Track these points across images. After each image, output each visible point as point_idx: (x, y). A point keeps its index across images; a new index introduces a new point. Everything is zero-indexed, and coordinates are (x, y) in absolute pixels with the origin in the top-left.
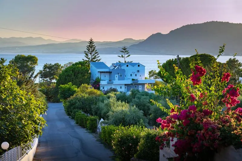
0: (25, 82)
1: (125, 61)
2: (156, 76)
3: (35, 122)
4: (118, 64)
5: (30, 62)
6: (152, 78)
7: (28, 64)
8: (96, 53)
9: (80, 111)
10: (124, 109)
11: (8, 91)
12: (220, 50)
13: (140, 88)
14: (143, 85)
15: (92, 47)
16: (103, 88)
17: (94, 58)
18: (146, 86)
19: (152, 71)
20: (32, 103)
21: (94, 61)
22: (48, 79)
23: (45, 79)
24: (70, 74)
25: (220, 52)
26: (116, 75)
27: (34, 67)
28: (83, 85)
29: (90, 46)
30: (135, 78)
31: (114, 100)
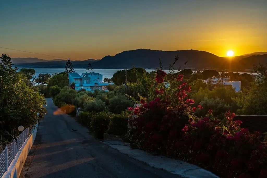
0: (29, 84)
1: (90, 72)
2: (108, 82)
3: (40, 110)
4: (86, 74)
5: (30, 73)
6: (106, 83)
7: (29, 74)
8: (72, 67)
9: (64, 103)
10: (93, 101)
11: (21, 89)
12: (175, 58)
13: (100, 88)
14: (101, 86)
15: (69, 64)
16: (77, 89)
17: (71, 70)
18: (103, 87)
19: (106, 78)
20: (37, 98)
21: (71, 72)
22: (42, 83)
23: (40, 83)
24: (56, 80)
25: (176, 60)
26: (85, 81)
27: (33, 76)
28: (65, 86)
29: (68, 63)
30: (96, 82)
31: (86, 96)
